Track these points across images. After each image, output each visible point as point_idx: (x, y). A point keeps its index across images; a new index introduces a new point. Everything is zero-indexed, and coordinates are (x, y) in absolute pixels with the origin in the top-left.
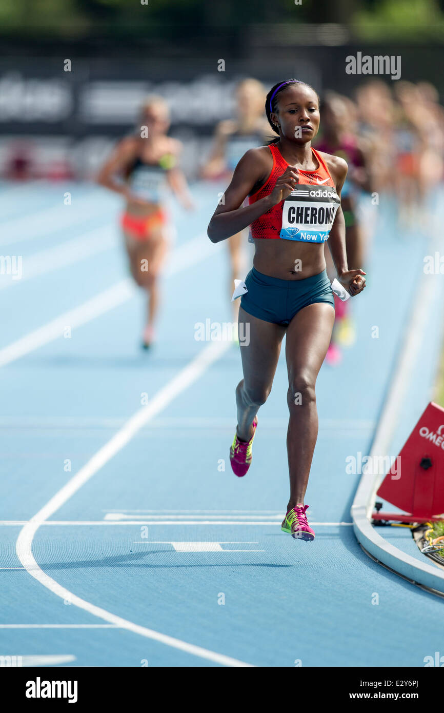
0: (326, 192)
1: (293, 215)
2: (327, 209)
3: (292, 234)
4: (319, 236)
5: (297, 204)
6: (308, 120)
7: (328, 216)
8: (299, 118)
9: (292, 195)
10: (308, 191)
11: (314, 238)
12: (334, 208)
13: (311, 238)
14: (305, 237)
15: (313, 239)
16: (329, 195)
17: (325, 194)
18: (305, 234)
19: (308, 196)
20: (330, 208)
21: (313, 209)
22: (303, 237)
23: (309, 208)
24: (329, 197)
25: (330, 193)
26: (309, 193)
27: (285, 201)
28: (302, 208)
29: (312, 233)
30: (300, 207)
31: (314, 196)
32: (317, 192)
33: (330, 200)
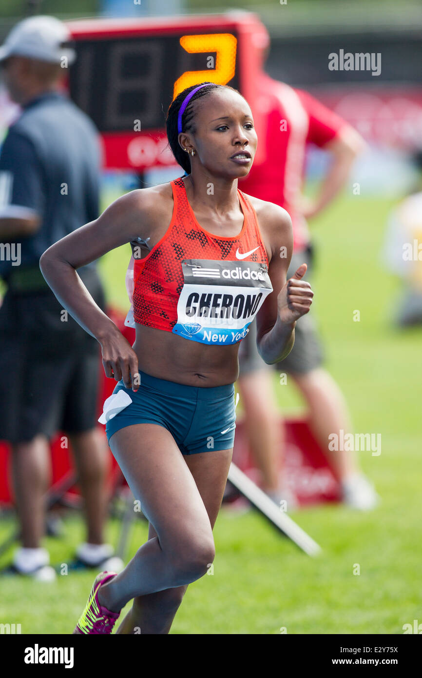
0: (248, 272)
1: (193, 304)
2: (249, 297)
3: (191, 333)
4: (230, 337)
5: (201, 289)
6: (246, 143)
7: (249, 306)
8: (232, 141)
9: (194, 275)
10: (218, 270)
11: (223, 339)
12: (261, 295)
13: (218, 339)
14: (209, 337)
15: (220, 341)
16: (254, 275)
17: (246, 275)
18: (210, 333)
19: (219, 277)
20: (254, 296)
21: (226, 297)
22: (206, 338)
23: (221, 295)
24: (254, 278)
25: (255, 273)
26: (221, 272)
27: (185, 285)
28: (210, 295)
29: (222, 332)
30: (207, 293)
31: (228, 277)
32: (233, 271)
33: (254, 284)
